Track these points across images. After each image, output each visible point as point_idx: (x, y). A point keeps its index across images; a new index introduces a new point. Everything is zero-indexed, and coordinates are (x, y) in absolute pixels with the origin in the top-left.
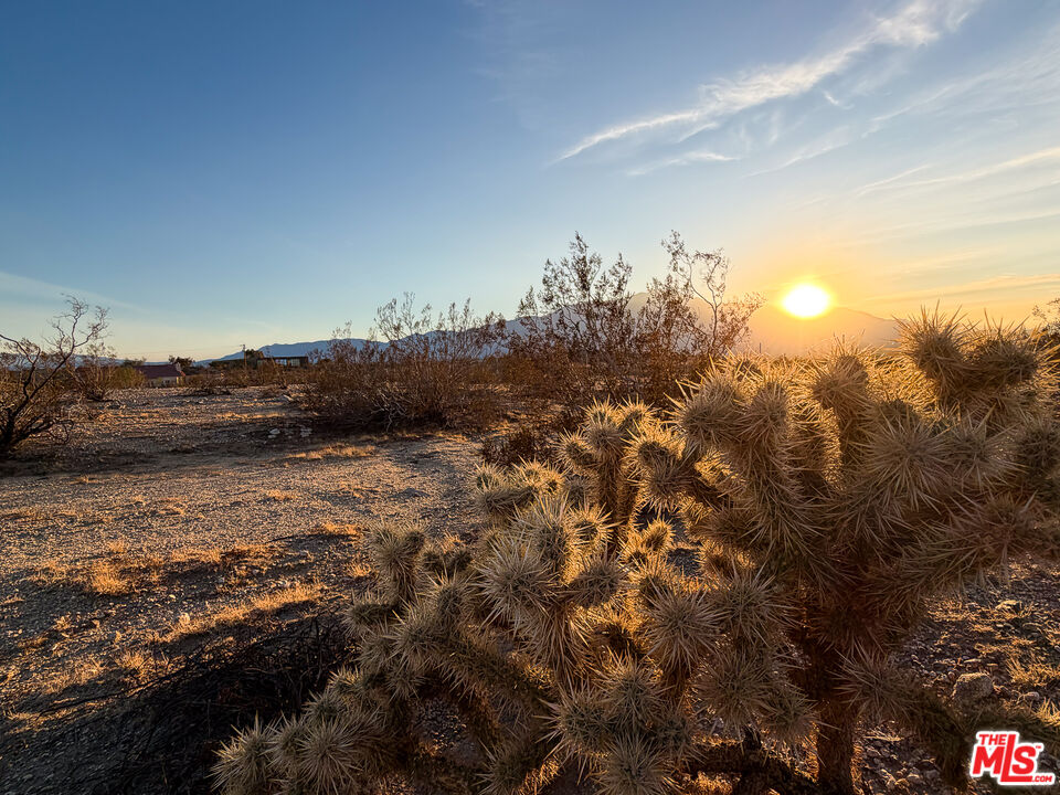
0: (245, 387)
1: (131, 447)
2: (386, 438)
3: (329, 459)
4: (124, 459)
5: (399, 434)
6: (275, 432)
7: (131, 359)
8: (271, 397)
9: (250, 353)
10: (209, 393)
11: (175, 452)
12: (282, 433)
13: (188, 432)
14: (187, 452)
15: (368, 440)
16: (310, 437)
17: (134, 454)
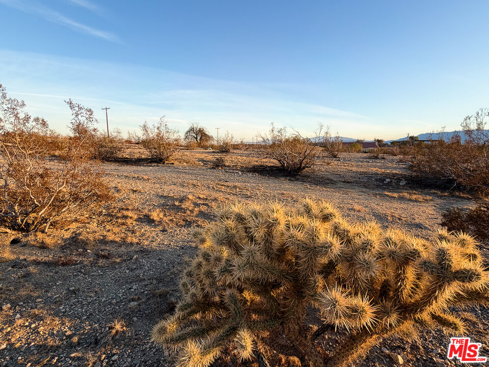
0: (396, 156)
1: (332, 177)
2: (446, 194)
3: (402, 199)
4: (328, 181)
5: (457, 194)
6: (388, 180)
7: (360, 139)
8: (403, 162)
9: (412, 138)
10: (376, 158)
11: (344, 182)
12: (391, 181)
13: (353, 175)
14: (349, 182)
15: (434, 193)
16: (404, 186)
17: (331, 180)
